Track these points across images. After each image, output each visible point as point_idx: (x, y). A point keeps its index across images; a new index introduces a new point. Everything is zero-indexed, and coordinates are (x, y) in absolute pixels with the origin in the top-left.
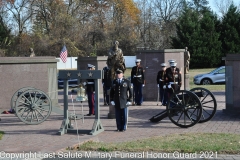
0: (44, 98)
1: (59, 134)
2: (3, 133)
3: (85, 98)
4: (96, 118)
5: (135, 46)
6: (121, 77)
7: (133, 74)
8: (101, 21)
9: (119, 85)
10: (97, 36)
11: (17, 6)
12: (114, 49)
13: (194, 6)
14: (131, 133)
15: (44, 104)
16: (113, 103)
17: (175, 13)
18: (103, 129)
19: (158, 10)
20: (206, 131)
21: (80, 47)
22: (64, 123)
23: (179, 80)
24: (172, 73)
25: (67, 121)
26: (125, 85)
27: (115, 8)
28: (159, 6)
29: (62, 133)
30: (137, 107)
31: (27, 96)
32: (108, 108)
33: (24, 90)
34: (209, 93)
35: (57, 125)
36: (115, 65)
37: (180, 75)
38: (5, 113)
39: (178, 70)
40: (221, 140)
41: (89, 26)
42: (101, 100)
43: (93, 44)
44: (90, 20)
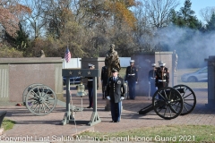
0: (50, 93)
1: (62, 124)
2: (14, 122)
3: (85, 93)
4: (94, 110)
5: (132, 49)
6: (116, 75)
8: (102, 28)
9: (114, 82)
10: (99, 41)
11: (34, 16)
12: (111, 51)
13: (182, 15)
14: (124, 124)
15: (50, 98)
16: (108, 98)
17: (166, 22)
18: (100, 120)
19: (151, 19)
20: (189, 123)
21: (85, 50)
23: (167, 78)
24: (161, 72)
25: (69, 113)
26: (119, 82)
27: (116, 18)
28: (152, 15)
29: (65, 123)
30: (131, 102)
31: (36, 91)
32: (105, 101)
33: (34, 86)
34: (191, 90)
35: (60, 116)
36: (111, 65)
37: (168, 74)
38: (18, 105)
39: (166, 69)
40: (202, 132)
41: (93, 32)
42: (99, 95)
43: (96, 47)
44: (94, 26)
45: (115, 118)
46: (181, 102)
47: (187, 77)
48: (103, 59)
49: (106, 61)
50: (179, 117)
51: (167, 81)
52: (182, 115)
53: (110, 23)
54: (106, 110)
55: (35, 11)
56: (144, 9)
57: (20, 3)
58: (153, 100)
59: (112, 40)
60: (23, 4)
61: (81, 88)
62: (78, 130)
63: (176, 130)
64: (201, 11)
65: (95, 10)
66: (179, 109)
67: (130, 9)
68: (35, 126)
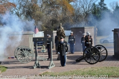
1: (33, 68)
2: (7, 68)
3: (46, 51)
4: (51, 60)
6: (62, 40)
7: (69, 39)
8: (56, 14)
10: (54, 21)
11: (17, 8)
13: (99, 7)
14: (68, 67)
16: (59, 53)
17: (91, 10)
18: (54, 65)
20: (104, 66)
21: (46, 27)
22: (35, 63)
23: (91, 41)
24: (88, 38)
25: (37, 62)
27: (63, 8)
28: (83, 7)
29: (35, 67)
30: (71, 55)
32: (57, 55)
34: (104, 48)
35: (32, 64)
36: (60, 35)
37: (92, 39)
38: (9, 58)
39: (91, 36)
40: (111, 70)
41: (50, 17)
42: (53, 51)
43: (52, 25)
44: (51, 14)
45: (63, 64)
46: (99, 54)
47: (103, 41)
48: (56, 31)
49: (57, 33)
50: (98, 63)
51: (92, 43)
52: (100, 61)
53: (60, 12)
54: (58, 59)
55: (18, 6)
56: (78, 3)
57: (10, 2)
58: (84, 54)
59: (61, 21)
60: (11, 2)
61: (43, 48)
62: (42, 71)
63: (97, 70)
64: (110, 4)
65: (52, 4)
66: (98, 58)
67: (71, 3)
68: (18, 70)
